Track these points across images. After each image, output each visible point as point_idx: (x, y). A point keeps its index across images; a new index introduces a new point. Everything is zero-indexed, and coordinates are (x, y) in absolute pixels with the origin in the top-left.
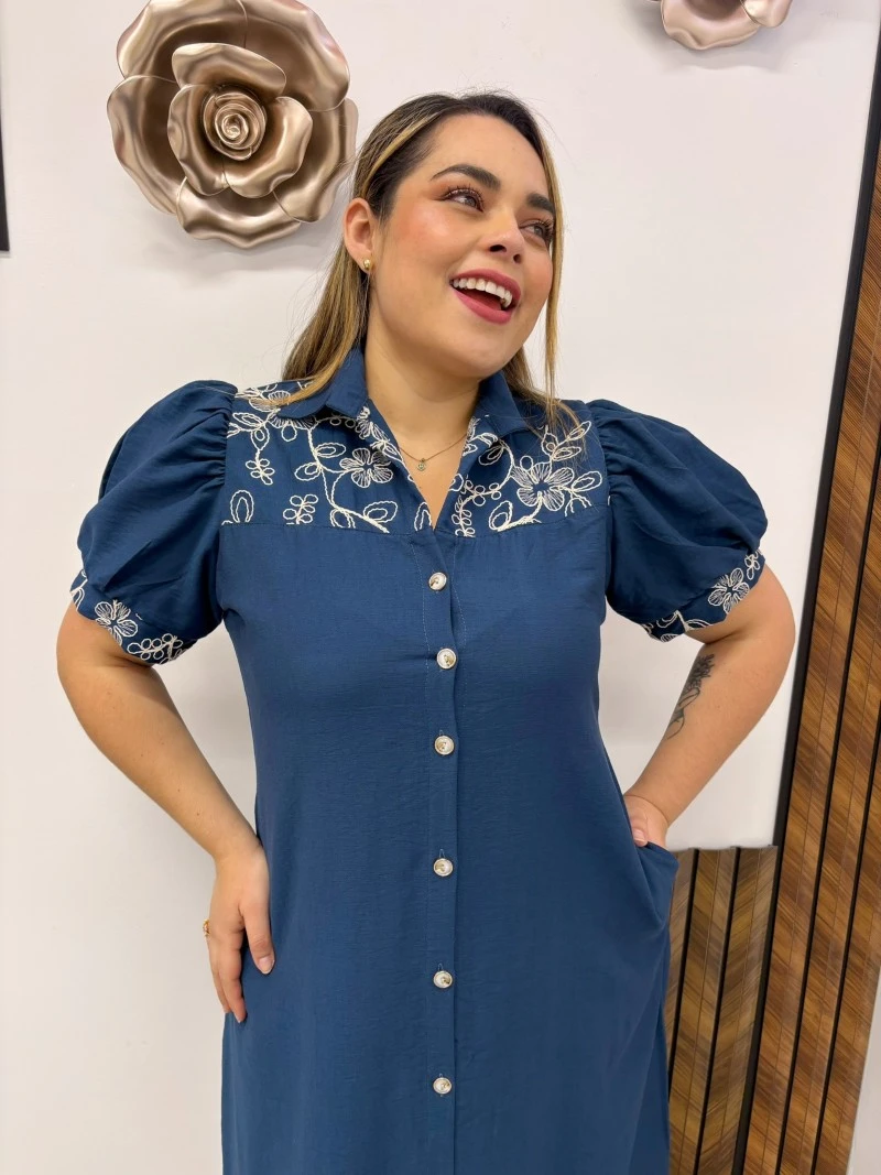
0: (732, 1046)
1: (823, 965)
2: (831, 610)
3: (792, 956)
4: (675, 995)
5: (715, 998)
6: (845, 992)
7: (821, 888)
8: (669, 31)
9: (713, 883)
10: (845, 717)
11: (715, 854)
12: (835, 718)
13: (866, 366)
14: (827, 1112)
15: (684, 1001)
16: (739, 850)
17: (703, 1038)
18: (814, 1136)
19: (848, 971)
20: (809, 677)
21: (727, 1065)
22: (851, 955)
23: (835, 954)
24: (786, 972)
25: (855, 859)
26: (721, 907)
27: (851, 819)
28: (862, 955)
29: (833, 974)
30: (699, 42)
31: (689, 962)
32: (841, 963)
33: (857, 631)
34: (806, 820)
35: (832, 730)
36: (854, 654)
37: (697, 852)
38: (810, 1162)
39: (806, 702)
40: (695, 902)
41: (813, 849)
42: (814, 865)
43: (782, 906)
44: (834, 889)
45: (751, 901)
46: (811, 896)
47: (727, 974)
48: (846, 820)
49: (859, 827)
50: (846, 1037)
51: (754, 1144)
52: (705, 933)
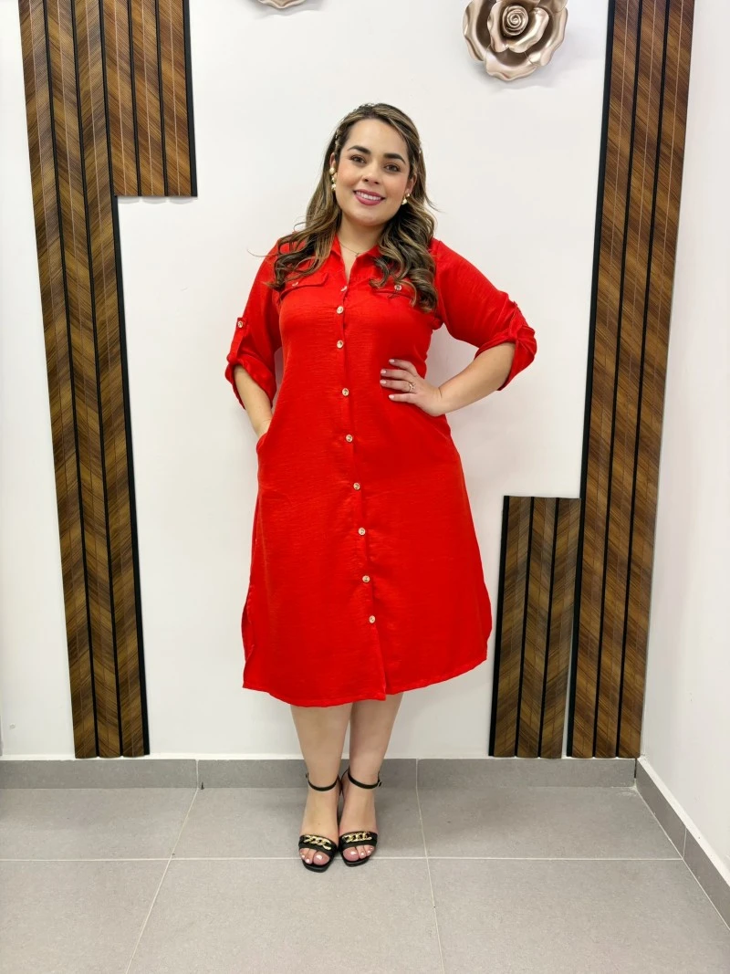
0: (560, 615)
1: (615, 571)
2: (602, 362)
3: (595, 563)
4: (524, 582)
5: (548, 585)
6: (630, 589)
7: (610, 523)
8: (491, 74)
9: (543, 516)
10: (617, 423)
11: (543, 500)
12: (611, 424)
13: (610, 230)
14: (626, 665)
15: (531, 585)
16: (558, 499)
17: (542, 608)
18: (619, 679)
19: (631, 577)
20: (593, 400)
21: (558, 627)
22: (633, 566)
23: (622, 564)
24: (592, 572)
25: (630, 508)
26: (548, 531)
27: (625, 483)
28: (639, 567)
29: (621, 577)
30: (507, 77)
31: (532, 562)
32: (626, 570)
33: (619, 374)
34: (597, 482)
35: (610, 431)
36: (619, 388)
37: (533, 498)
38: (618, 696)
39: (592, 414)
40: (534, 527)
41: (602, 499)
42: (604, 509)
43: (588, 533)
44: (618, 525)
45: (567, 528)
46: (605, 528)
47: (555, 571)
48: (622, 483)
49: (630, 489)
50: (633, 617)
51: (580, 679)
52: (541, 546)
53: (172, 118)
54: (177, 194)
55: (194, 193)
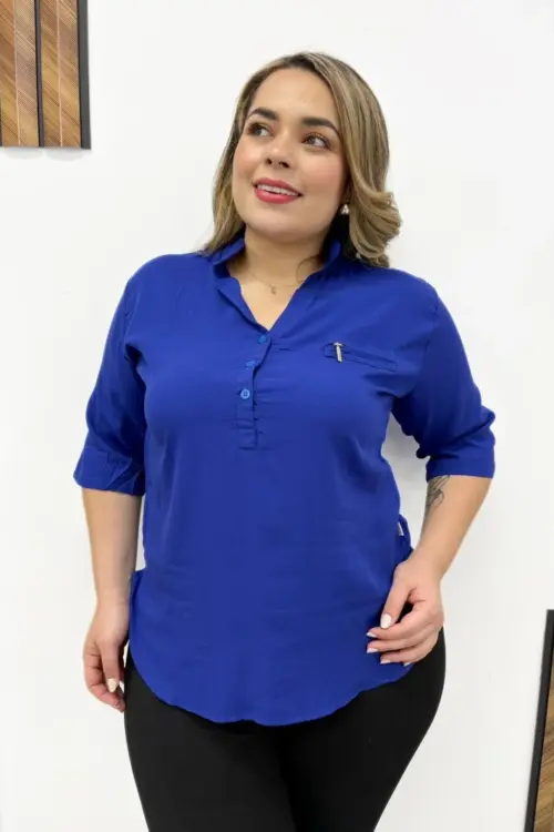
53: (53, 27)
54: (59, 144)
55: (85, 143)
